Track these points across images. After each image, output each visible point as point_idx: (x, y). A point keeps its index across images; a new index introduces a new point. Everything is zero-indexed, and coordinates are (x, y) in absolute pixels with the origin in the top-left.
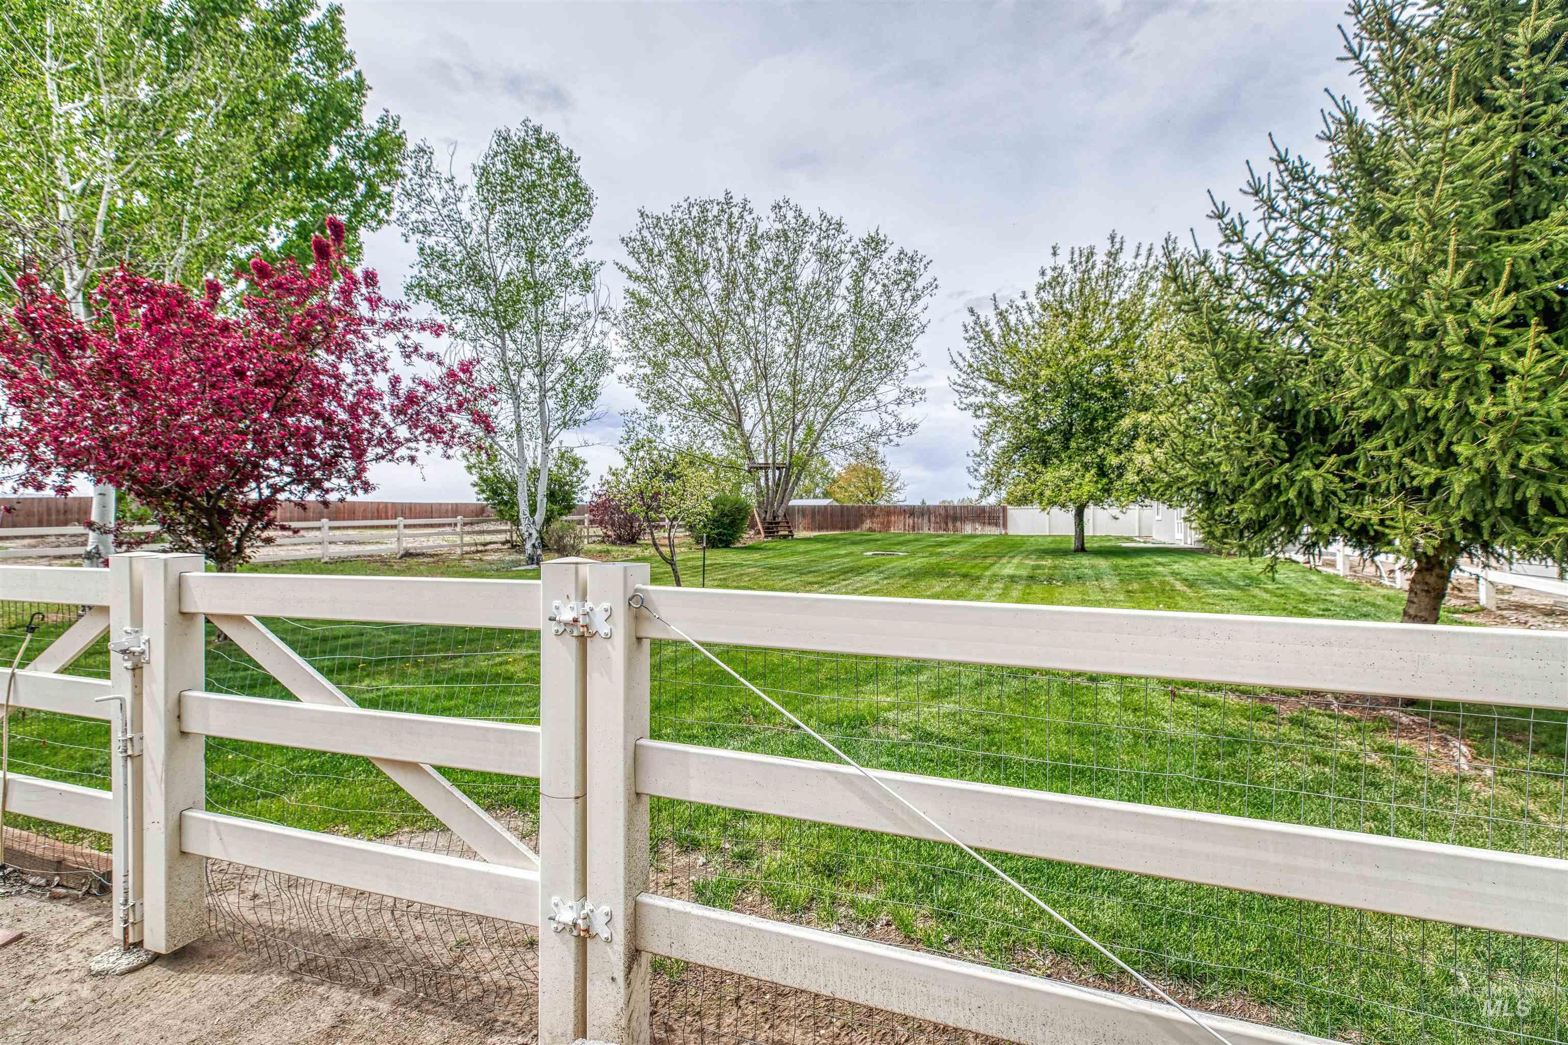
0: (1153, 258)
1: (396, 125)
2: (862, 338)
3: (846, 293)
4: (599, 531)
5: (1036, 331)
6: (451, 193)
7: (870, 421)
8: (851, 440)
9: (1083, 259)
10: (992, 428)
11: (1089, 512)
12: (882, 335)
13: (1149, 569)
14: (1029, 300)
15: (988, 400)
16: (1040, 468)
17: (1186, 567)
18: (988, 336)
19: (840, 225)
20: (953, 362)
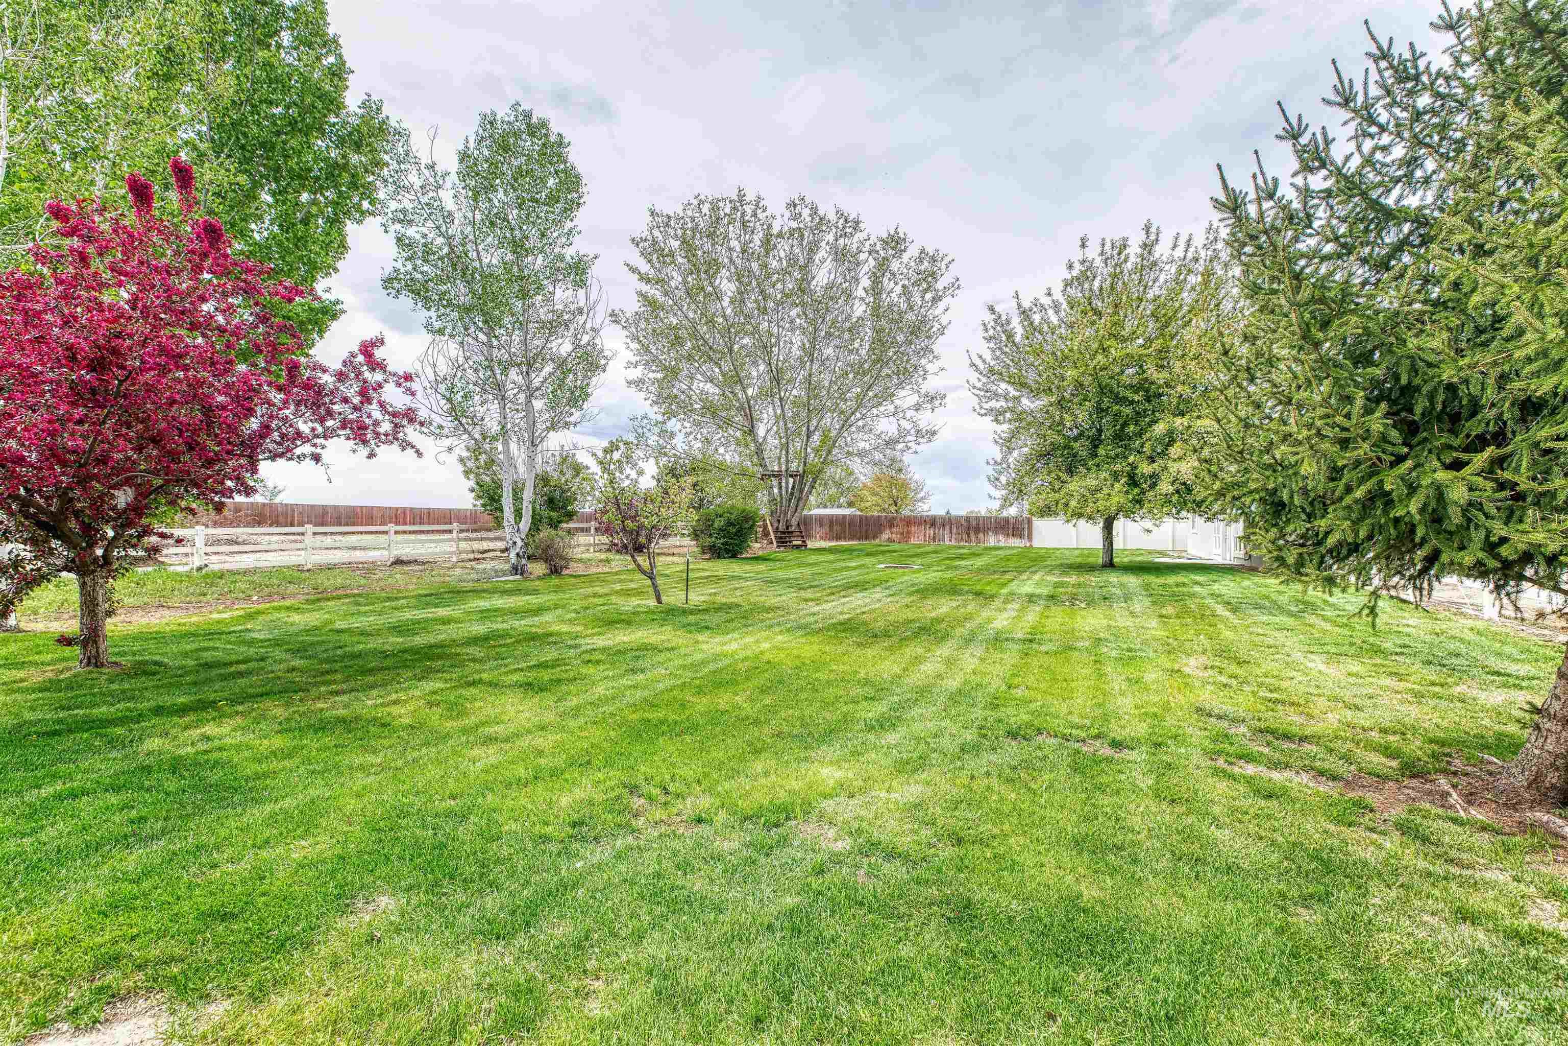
0: (1192, 250)
1: (379, 109)
2: (880, 342)
3: (864, 295)
4: (605, 539)
5: (1063, 331)
6: (432, 180)
7: (887, 426)
8: (868, 447)
9: (1115, 253)
10: (1014, 434)
11: (1118, 525)
12: (900, 338)
13: (1185, 589)
14: (1055, 297)
15: (1010, 405)
16: (1064, 476)
17: (1227, 586)
18: (1010, 336)
19: (857, 222)
20: (973, 365)
